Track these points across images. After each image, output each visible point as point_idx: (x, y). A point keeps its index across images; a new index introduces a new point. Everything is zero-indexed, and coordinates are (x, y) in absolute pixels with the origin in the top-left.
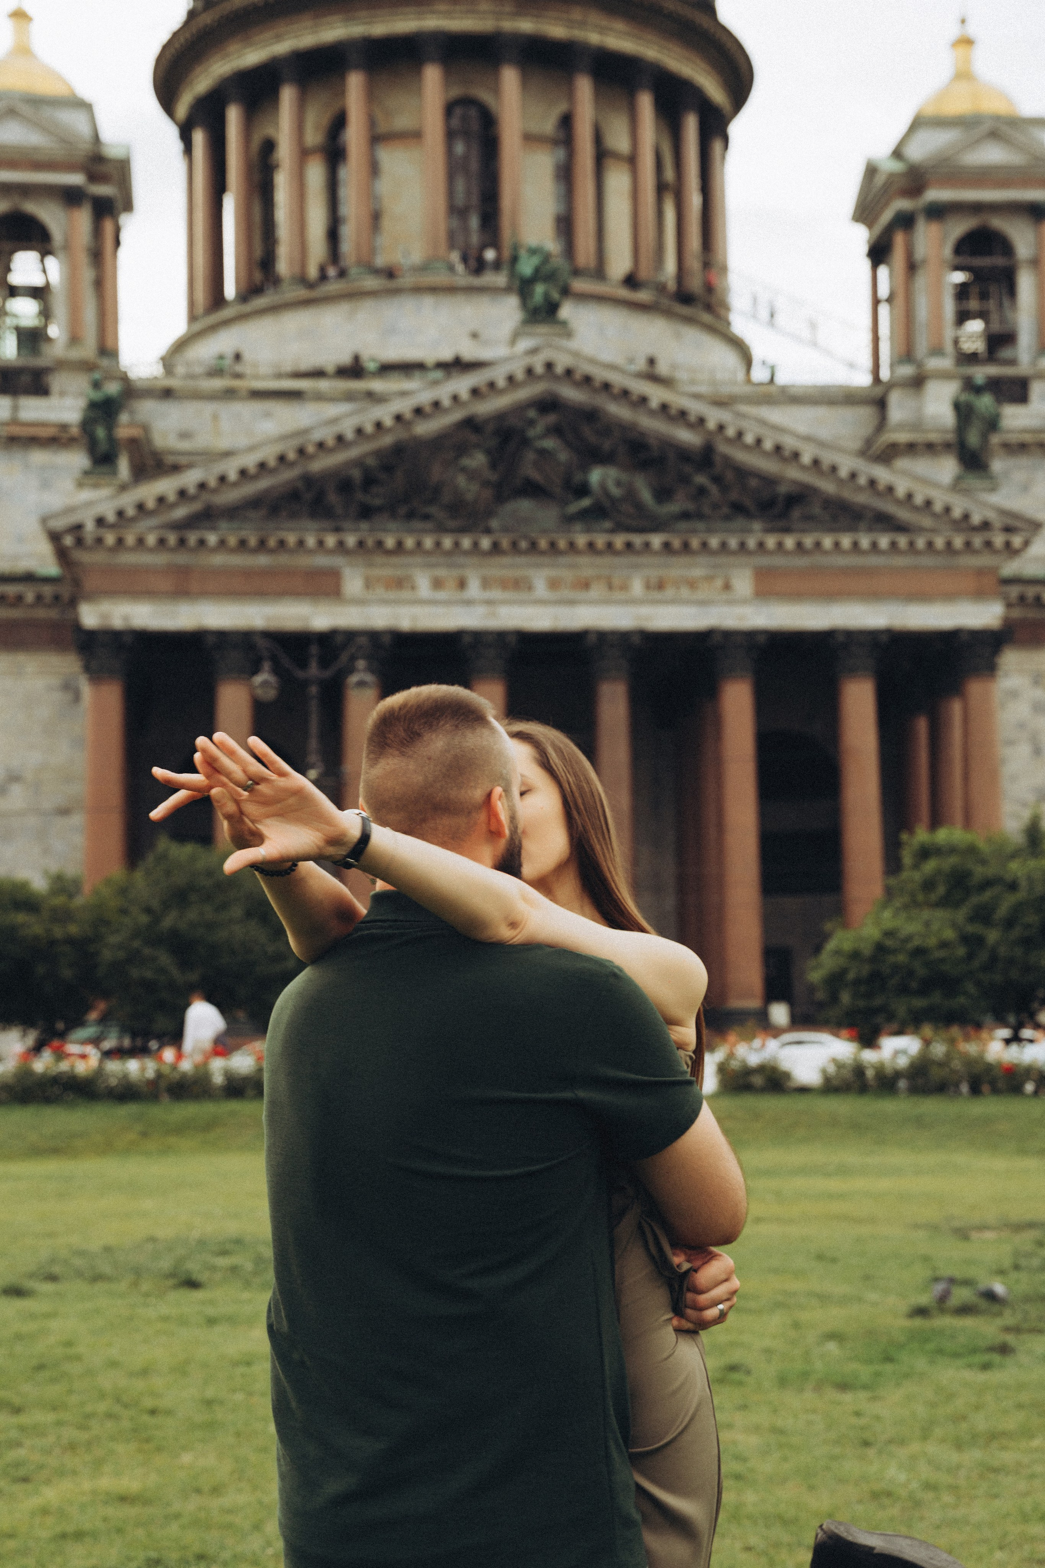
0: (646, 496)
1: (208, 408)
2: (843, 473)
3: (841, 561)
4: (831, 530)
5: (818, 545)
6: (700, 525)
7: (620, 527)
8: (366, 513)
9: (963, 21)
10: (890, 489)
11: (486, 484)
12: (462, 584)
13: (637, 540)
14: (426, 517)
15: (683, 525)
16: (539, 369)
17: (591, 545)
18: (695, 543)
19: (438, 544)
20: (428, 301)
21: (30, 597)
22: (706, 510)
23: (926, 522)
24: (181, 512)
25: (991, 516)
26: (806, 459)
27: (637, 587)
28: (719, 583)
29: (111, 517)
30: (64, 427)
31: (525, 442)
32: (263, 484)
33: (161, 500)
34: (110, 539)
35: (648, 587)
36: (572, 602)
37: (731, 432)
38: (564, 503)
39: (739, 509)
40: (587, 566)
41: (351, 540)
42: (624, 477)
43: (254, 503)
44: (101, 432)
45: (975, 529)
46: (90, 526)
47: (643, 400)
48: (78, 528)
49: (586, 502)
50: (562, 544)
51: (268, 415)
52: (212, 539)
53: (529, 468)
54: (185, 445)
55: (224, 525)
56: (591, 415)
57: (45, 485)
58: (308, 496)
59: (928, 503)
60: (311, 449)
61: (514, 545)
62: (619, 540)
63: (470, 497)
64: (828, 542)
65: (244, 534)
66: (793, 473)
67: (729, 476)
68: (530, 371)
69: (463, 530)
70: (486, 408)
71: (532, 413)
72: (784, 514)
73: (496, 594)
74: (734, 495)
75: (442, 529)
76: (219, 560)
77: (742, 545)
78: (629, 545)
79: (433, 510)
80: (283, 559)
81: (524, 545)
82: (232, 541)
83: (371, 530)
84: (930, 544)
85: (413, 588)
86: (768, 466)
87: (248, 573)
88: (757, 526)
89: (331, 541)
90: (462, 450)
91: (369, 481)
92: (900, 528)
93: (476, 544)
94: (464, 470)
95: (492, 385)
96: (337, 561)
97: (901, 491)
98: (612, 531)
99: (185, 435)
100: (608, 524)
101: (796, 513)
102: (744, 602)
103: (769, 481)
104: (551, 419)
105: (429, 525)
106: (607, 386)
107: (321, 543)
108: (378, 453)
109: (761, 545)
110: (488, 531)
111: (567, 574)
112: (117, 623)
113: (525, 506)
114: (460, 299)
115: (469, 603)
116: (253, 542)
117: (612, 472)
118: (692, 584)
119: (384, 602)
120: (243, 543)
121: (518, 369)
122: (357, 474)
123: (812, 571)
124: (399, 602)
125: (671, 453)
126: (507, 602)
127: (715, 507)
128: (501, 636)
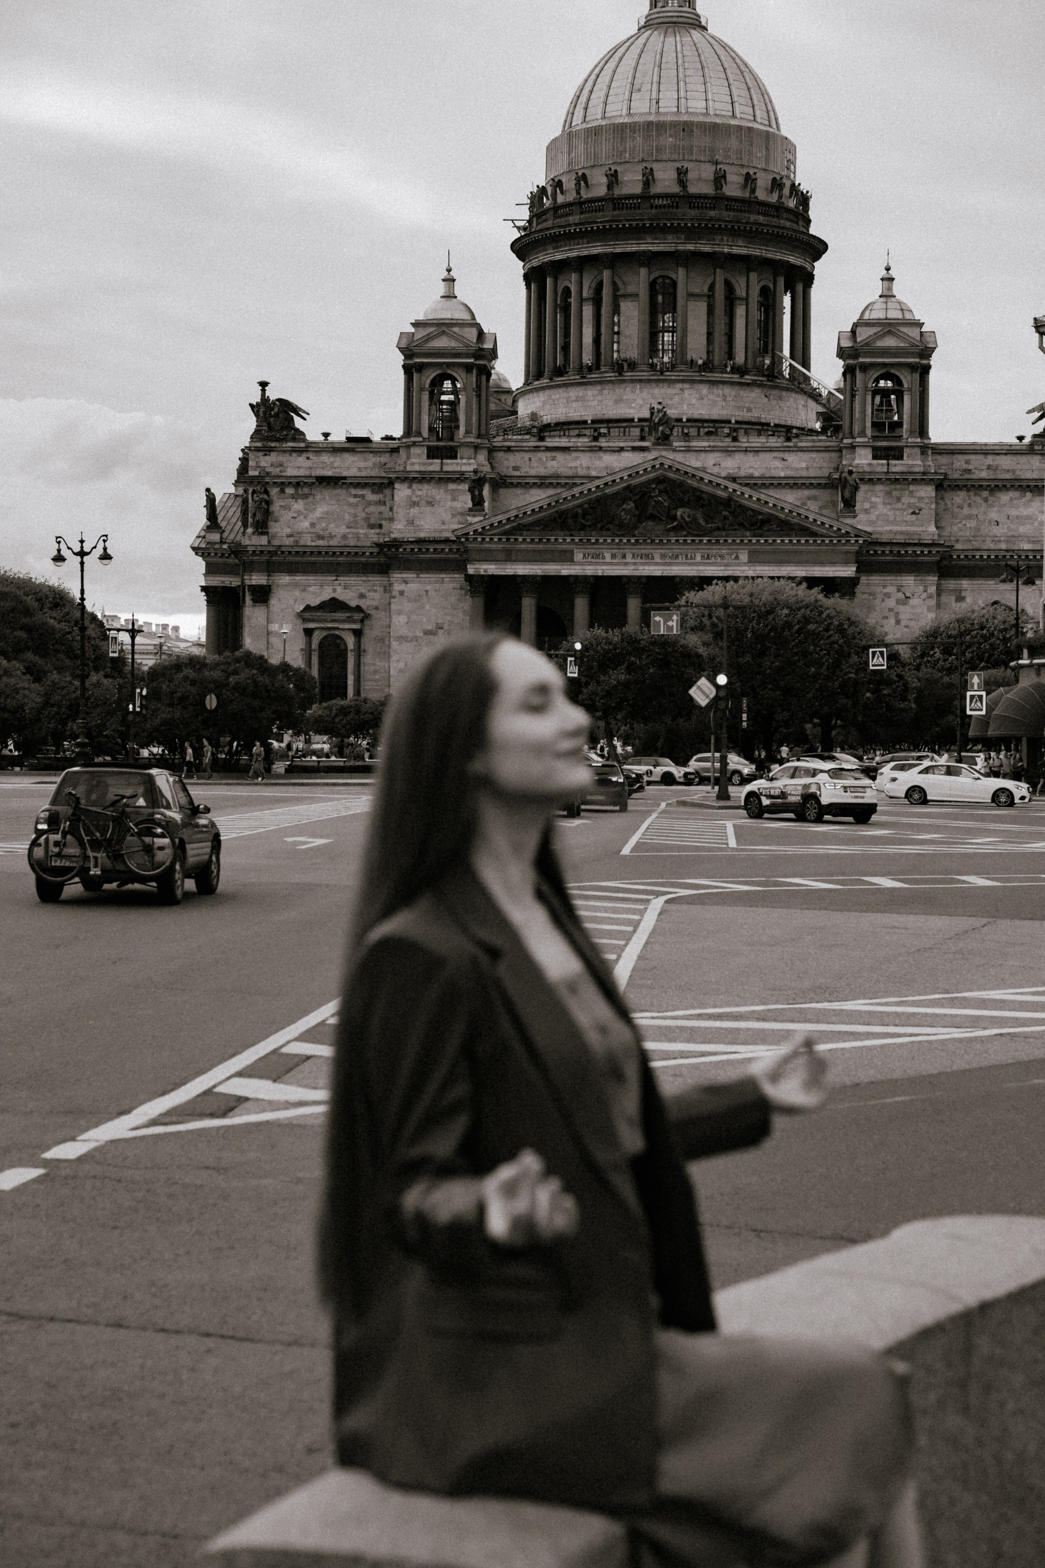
0: (702, 522)
1: (527, 456)
4: (780, 535)
5: (774, 541)
6: (724, 533)
7: (689, 534)
8: (583, 528)
9: (888, 269)
10: (807, 517)
11: (633, 515)
12: (624, 557)
13: (697, 539)
14: (609, 530)
15: (716, 533)
16: (657, 466)
17: (677, 541)
18: (721, 541)
19: (613, 540)
22: (727, 526)
23: (821, 532)
24: (507, 528)
27: (698, 558)
28: (733, 557)
29: (480, 530)
32: (541, 515)
33: (500, 522)
34: (479, 538)
35: (703, 557)
36: (670, 564)
37: (738, 492)
38: (667, 523)
39: (741, 526)
40: (676, 549)
41: (577, 540)
42: (691, 512)
43: (537, 523)
44: (477, 493)
45: (843, 536)
46: (471, 533)
47: (702, 479)
48: (468, 534)
49: (675, 523)
50: (665, 541)
51: (554, 459)
52: (520, 538)
53: (651, 509)
54: (517, 473)
55: (524, 532)
56: (681, 484)
57: (454, 499)
58: (559, 520)
59: (823, 523)
60: (561, 501)
61: (645, 540)
62: (689, 539)
63: (626, 521)
64: (778, 540)
65: (533, 536)
66: (766, 510)
67: (737, 510)
68: (653, 467)
69: (623, 535)
71: (653, 485)
72: (760, 528)
73: (639, 560)
74: (740, 518)
75: (614, 534)
76: (523, 547)
77: (742, 541)
78: (693, 541)
79: (611, 526)
80: (549, 547)
81: (649, 541)
82: (528, 539)
83: (585, 535)
84: (822, 541)
85: (603, 558)
86: (754, 507)
87: (534, 552)
88: (748, 534)
89: (568, 539)
90: (624, 500)
91: (584, 515)
92: (810, 534)
93: (629, 541)
94: (624, 509)
96: (571, 547)
98: (686, 536)
99: (516, 468)
100: (684, 533)
101: (765, 527)
102: (745, 564)
103: (754, 513)
104: (662, 487)
105: (609, 533)
106: (686, 473)
107: (564, 540)
108: (589, 502)
109: (750, 541)
110: (634, 536)
111: (667, 553)
112: (482, 572)
113: (649, 524)
114: (654, 385)
115: (626, 564)
116: (537, 540)
117: (688, 510)
118: (722, 557)
119: (591, 563)
120: (532, 540)
121: (648, 466)
122: (580, 511)
123: (774, 552)
124: (597, 564)
125: (713, 501)
126: (643, 564)
127: (731, 525)
128: (640, 578)
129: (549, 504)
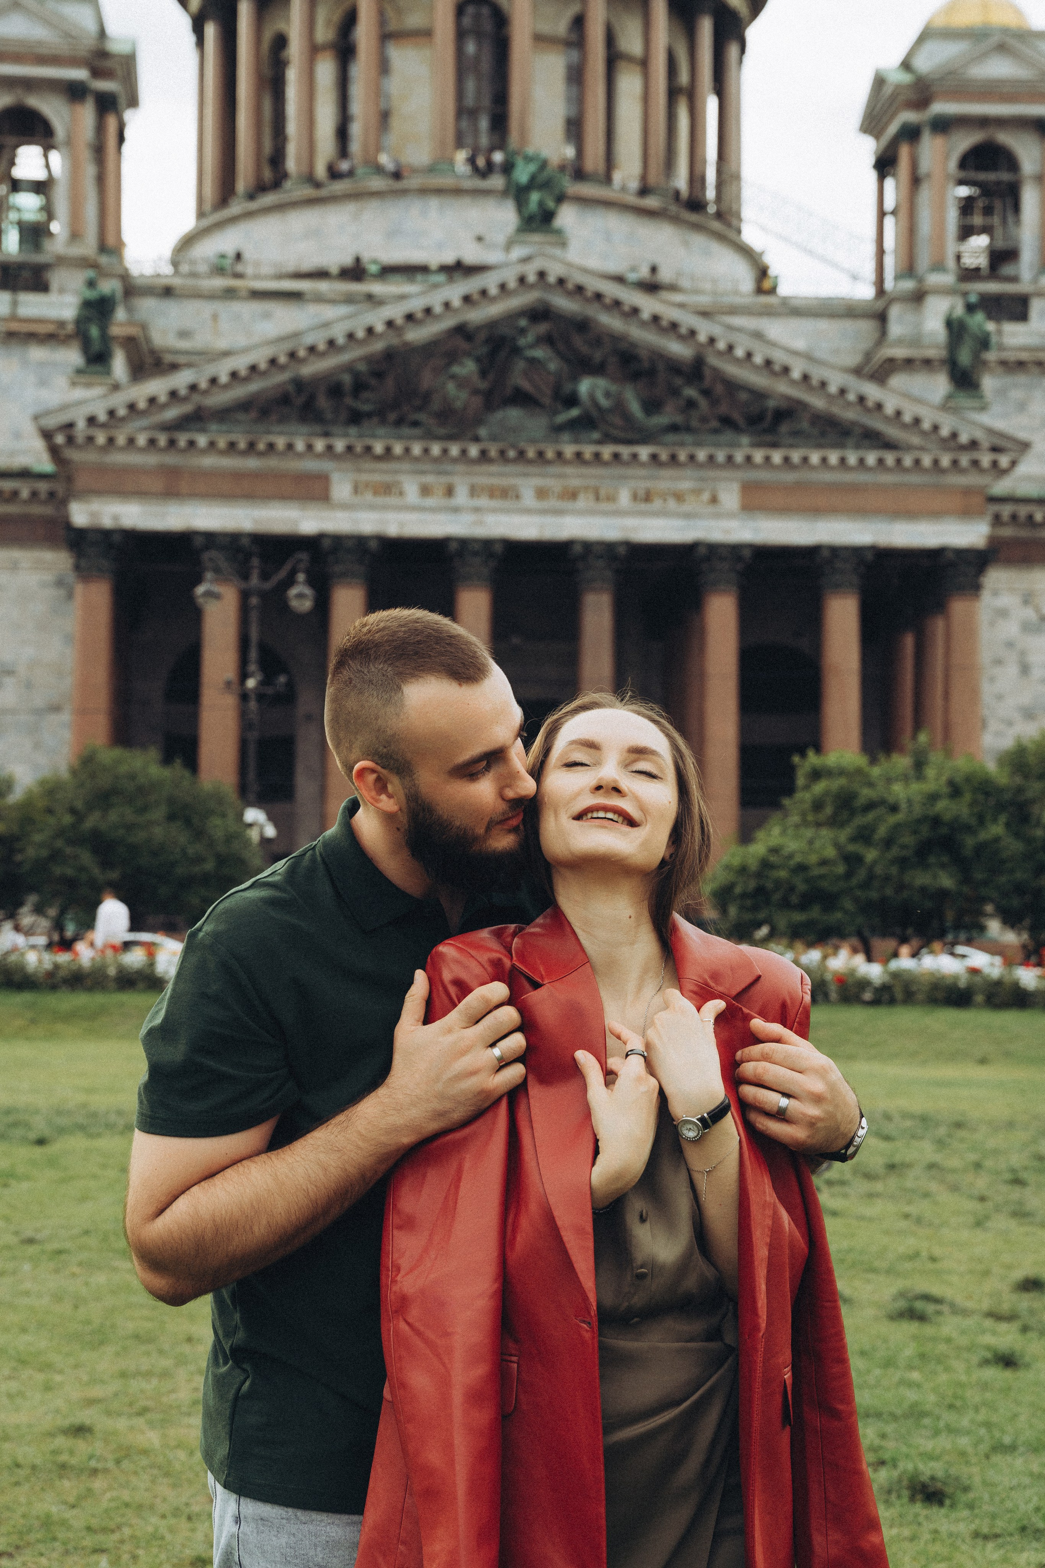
0: (635, 407)
1: (209, 308)
2: (833, 389)
3: (828, 477)
4: (819, 446)
5: (805, 460)
6: (688, 438)
7: (608, 439)
8: (356, 418)
10: (879, 406)
11: (476, 392)
12: (450, 492)
13: (625, 451)
14: (415, 424)
15: (671, 438)
16: (532, 278)
17: (579, 455)
18: (682, 456)
19: (426, 451)
20: (434, 203)
21: (25, 494)
22: (694, 423)
23: (915, 440)
24: (172, 413)
25: (979, 435)
26: (796, 374)
27: (624, 498)
28: (706, 496)
29: (102, 417)
30: (61, 324)
31: (516, 351)
32: (254, 387)
33: (152, 400)
34: (101, 439)
35: (635, 497)
36: (559, 512)
37: (721, 345)
38: (555, 413)
39: (727, 422)
40: (574, 476)
41: (340, 445)
42: (614, 388)
43: (244, 406)
44: (94, 332)
45: (963, 448)
46: (81, 424)
47: (635, 311)
48: (70, 425)
49: (575, 412)
50: (550, 454)
51: (267, 316)
52: (202, 441)
53: (518, 378)
54: (183, 344)
55: (214, 427)
56: (583, 325)
57: (43, 383)
58: (299, 401)
59: (917, 421)
60: (302, 353)
61: (502, 453)
62: (607, 451)
63: (459, 404)
64: (815, 458)
65: (233, 437)
66: (782, 388)
67: (719, 389)
68: (522, 280)
69: (451, 438)
70: (477, 316)
71: (523, 323)
72: (772, 429)
73: (483, 501)
74: (724, 409)
75: (430, 436)
76: (209, 461)
77: (730, 458)
78: (616, 456)
79: (422, 417)
80: (272, 463)
81: (512, 454)
82: (222, 443)
83: (361, 436)
84: (917, 462)
85: (401, 493)
86: (759, 380)
87: (237, 476)
88: (745, 440)
89: (320, 445)
90: (452, 357)
91: (359, 386)
92: (889, 445)
93: (464, 452)
94: (453, 377)
95: (484, 293)
96: (325, 465)
97: (889, 409)
98: (600, 442)
99: (184, 334)
100: (596, 435)
101: (784, 428)
102: (730, 515)
103: (760, 395)
104: (543, 328)
105: (417, 431)
106: (598, 297)
107: (310, 447)
108: (369, 359)
109: (749, 459)
110: (476, 439)
111: (554, 484)
112: (107, 523)
113: (514, 414)
114: (467, 201)
115: (456, 510)
116: (242, 445)
117: (602, 383)
118: (679, 497)
119: (372, 507)
120: (232, 445)
121: (510, 277)
122: (347, 379)
123: (799, 487)
124: (385, 508)
125: (661, 367)
126: (494, 511)
127: (704, 420)
128: (487, 544)
129: (273, 362)
